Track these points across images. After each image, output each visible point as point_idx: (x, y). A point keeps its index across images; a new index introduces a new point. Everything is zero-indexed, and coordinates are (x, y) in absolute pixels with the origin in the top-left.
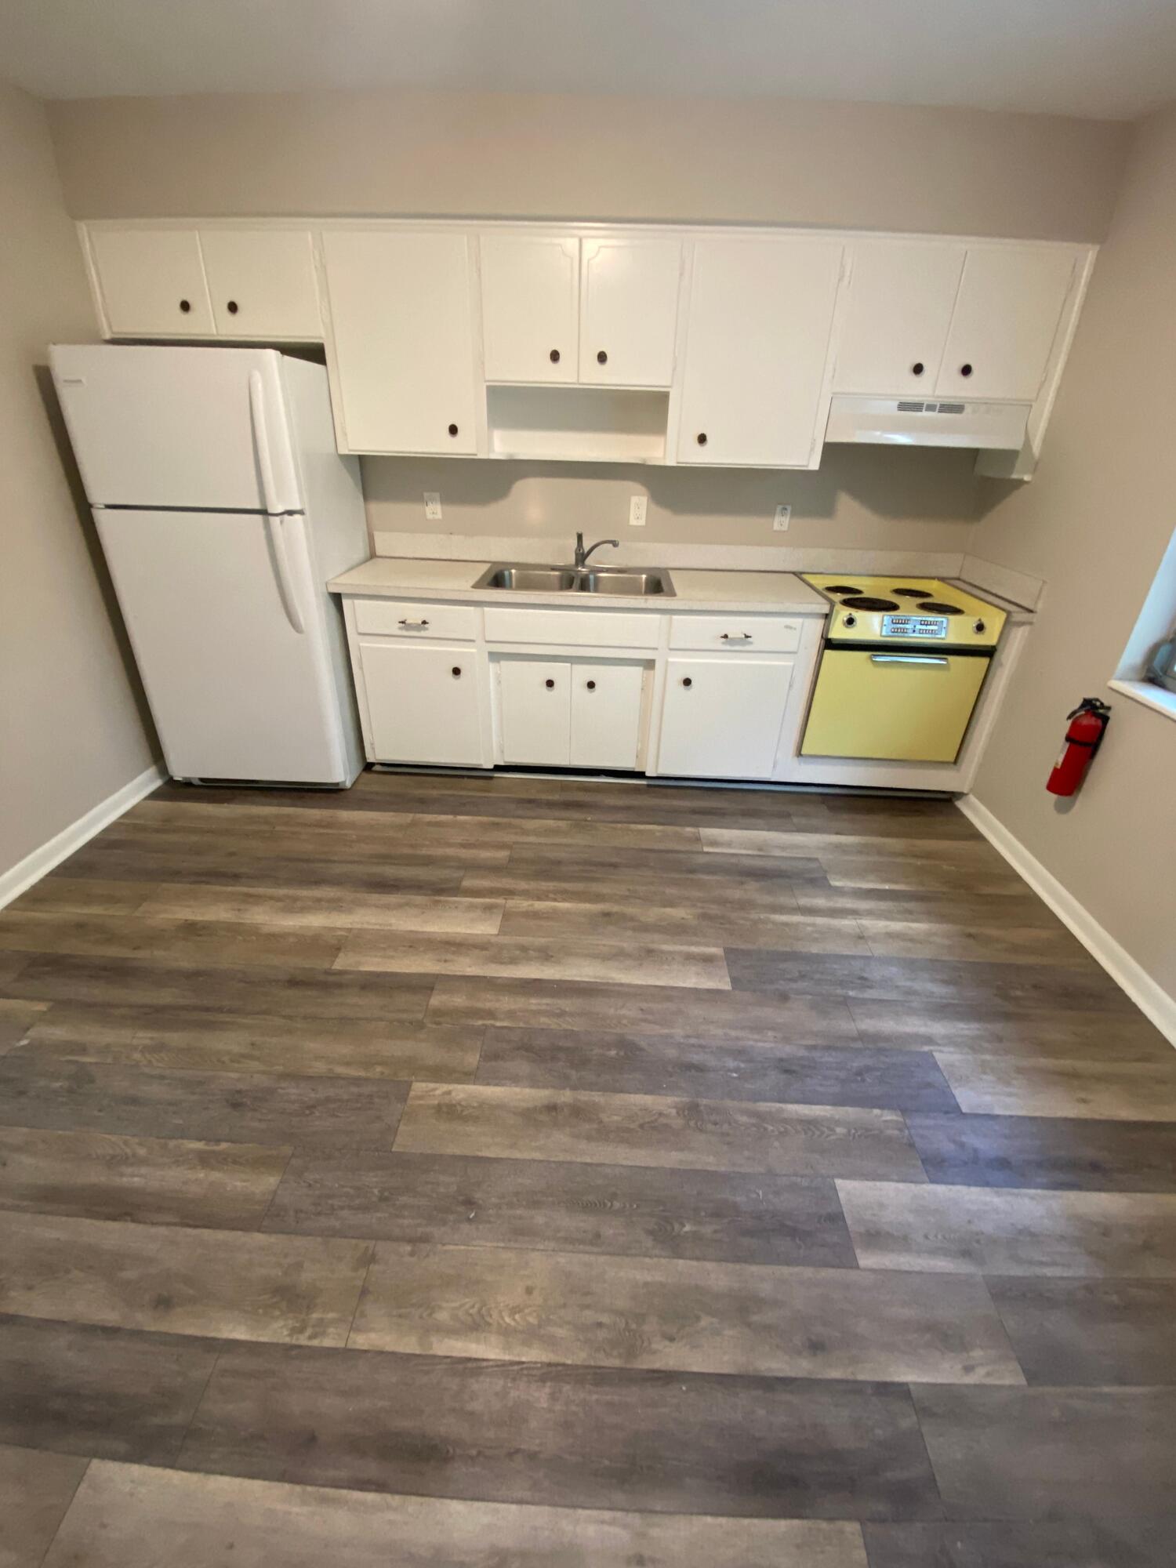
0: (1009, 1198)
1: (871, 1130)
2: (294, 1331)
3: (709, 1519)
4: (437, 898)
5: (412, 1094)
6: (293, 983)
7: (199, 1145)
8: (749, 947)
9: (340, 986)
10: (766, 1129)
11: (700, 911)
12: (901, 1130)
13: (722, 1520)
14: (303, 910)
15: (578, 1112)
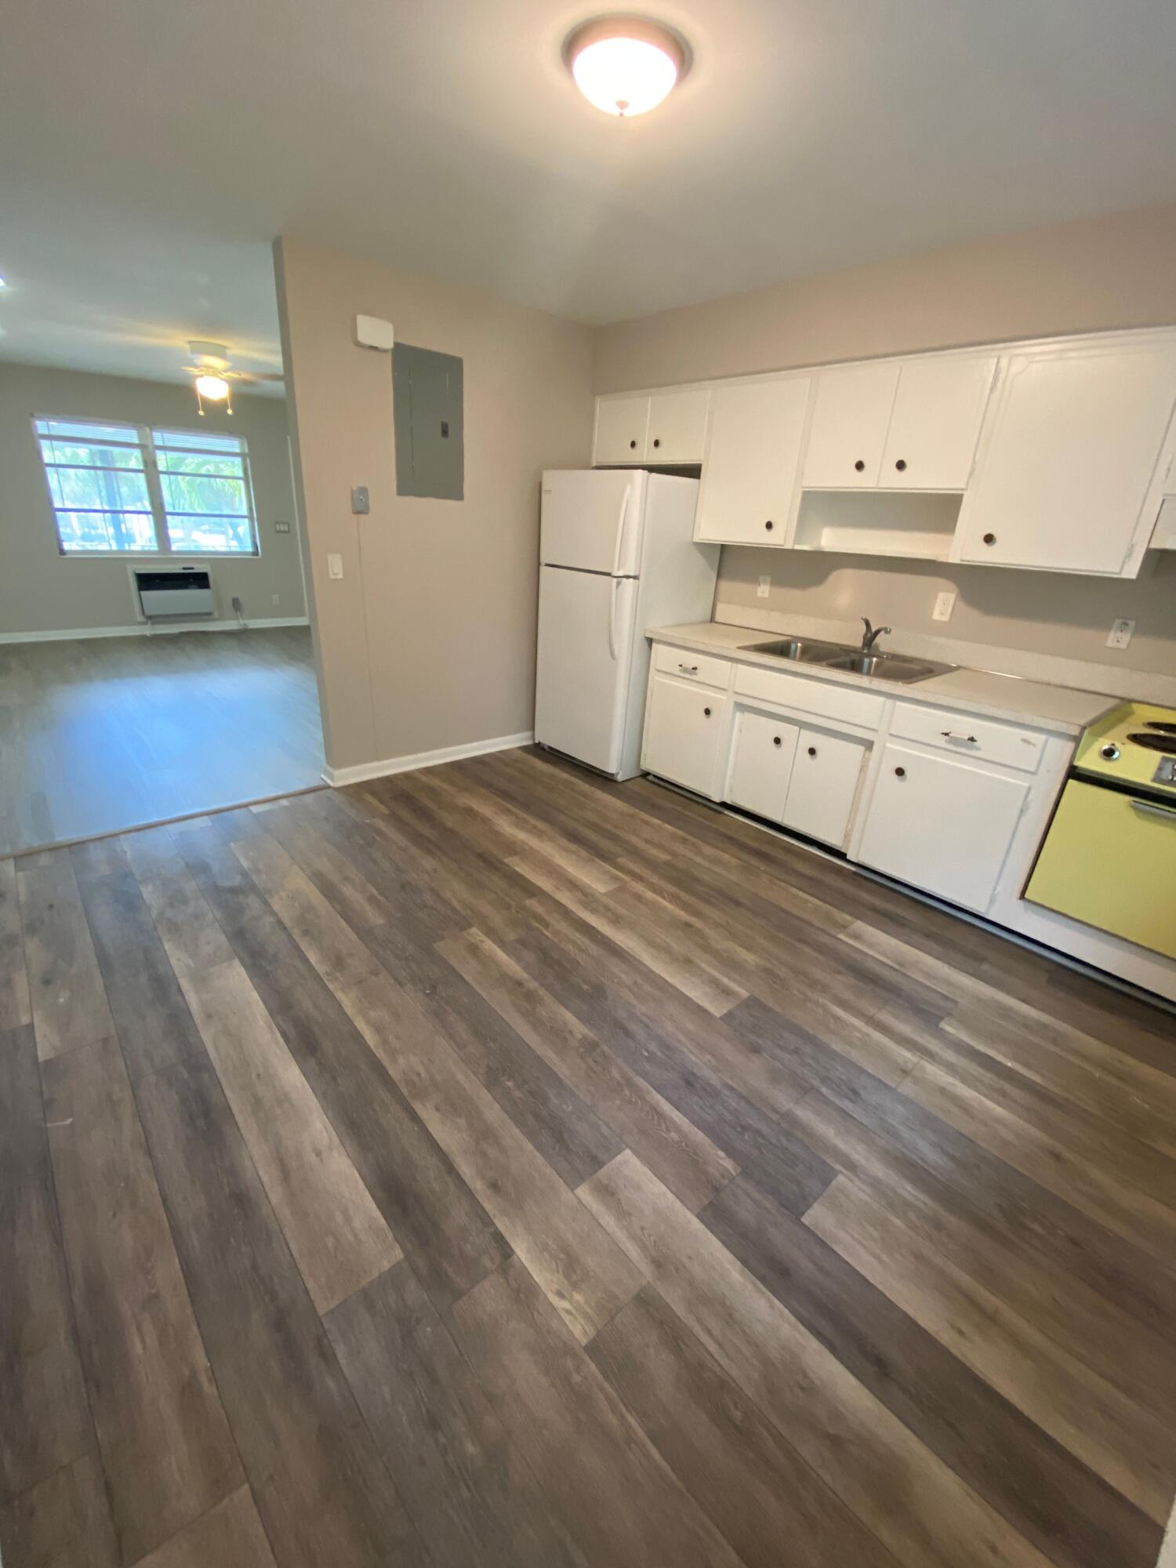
0: (750, 1286)
1: (697, 1155)
2: (326, 973)
3: (357, 1175)
4: (594, 858)
5: (469, 930)
6: (481, 856)
7: (374, 892)
8: (777, 1009)
9: (497, 869)
10: (623, 1090)
11: (768, 965)
12: (723, 1176)
13: (361, 1182)
14: (523, 828)
15: (530, 996)
